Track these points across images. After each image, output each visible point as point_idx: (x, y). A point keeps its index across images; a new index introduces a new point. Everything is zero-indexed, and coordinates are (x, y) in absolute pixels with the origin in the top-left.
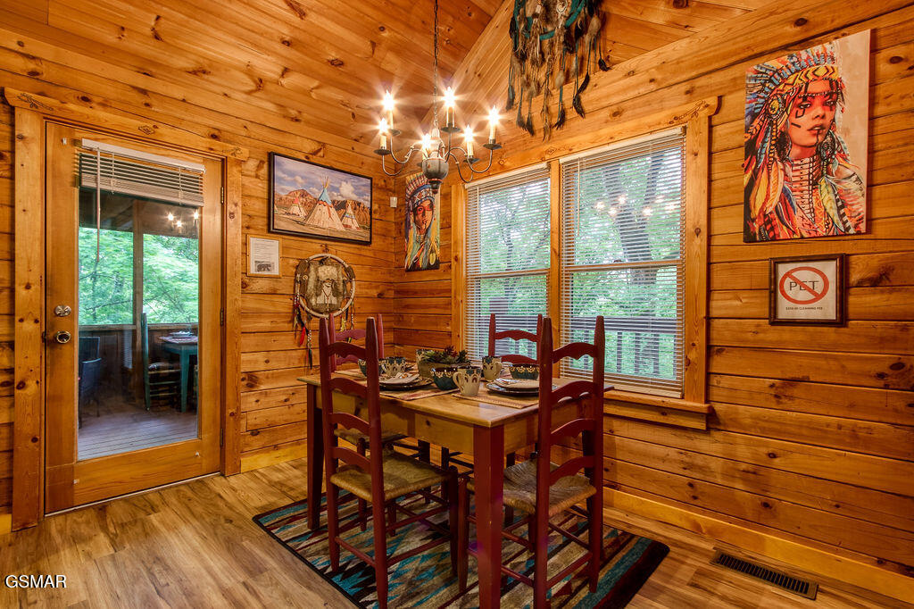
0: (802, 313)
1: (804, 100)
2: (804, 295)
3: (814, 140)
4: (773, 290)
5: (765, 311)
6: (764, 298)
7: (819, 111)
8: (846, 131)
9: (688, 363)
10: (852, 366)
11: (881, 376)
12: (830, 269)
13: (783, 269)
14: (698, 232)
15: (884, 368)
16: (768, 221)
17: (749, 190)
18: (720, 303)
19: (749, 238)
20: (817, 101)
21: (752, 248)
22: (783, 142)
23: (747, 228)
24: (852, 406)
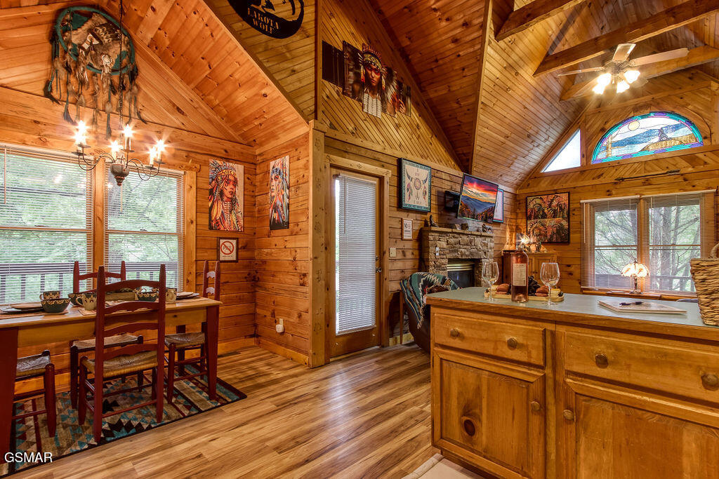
0: (227, 258)
1: (228, 182)
2: (228, 252)
3: (230, 196)
4: (218, 249)
5: (215, 257)
6: (214, 252)
7: (232, 187)
8: (238, 196)
9: (188, 281)
10: (239, 275)
11: (246, 278)
12: (234, 242)
13: (222, 241)
14: (192, 222)
15: (246, 275)
16: (217, 223)
17: (211, 208)
18: (200, 254)
19: (211, 228)
20: (231, 183)
21: (212, 232)
22: (222, 194)
23: (210, 224)
24: (239, 289)
